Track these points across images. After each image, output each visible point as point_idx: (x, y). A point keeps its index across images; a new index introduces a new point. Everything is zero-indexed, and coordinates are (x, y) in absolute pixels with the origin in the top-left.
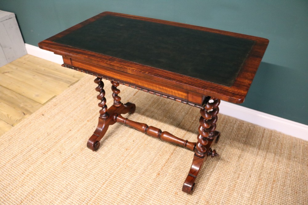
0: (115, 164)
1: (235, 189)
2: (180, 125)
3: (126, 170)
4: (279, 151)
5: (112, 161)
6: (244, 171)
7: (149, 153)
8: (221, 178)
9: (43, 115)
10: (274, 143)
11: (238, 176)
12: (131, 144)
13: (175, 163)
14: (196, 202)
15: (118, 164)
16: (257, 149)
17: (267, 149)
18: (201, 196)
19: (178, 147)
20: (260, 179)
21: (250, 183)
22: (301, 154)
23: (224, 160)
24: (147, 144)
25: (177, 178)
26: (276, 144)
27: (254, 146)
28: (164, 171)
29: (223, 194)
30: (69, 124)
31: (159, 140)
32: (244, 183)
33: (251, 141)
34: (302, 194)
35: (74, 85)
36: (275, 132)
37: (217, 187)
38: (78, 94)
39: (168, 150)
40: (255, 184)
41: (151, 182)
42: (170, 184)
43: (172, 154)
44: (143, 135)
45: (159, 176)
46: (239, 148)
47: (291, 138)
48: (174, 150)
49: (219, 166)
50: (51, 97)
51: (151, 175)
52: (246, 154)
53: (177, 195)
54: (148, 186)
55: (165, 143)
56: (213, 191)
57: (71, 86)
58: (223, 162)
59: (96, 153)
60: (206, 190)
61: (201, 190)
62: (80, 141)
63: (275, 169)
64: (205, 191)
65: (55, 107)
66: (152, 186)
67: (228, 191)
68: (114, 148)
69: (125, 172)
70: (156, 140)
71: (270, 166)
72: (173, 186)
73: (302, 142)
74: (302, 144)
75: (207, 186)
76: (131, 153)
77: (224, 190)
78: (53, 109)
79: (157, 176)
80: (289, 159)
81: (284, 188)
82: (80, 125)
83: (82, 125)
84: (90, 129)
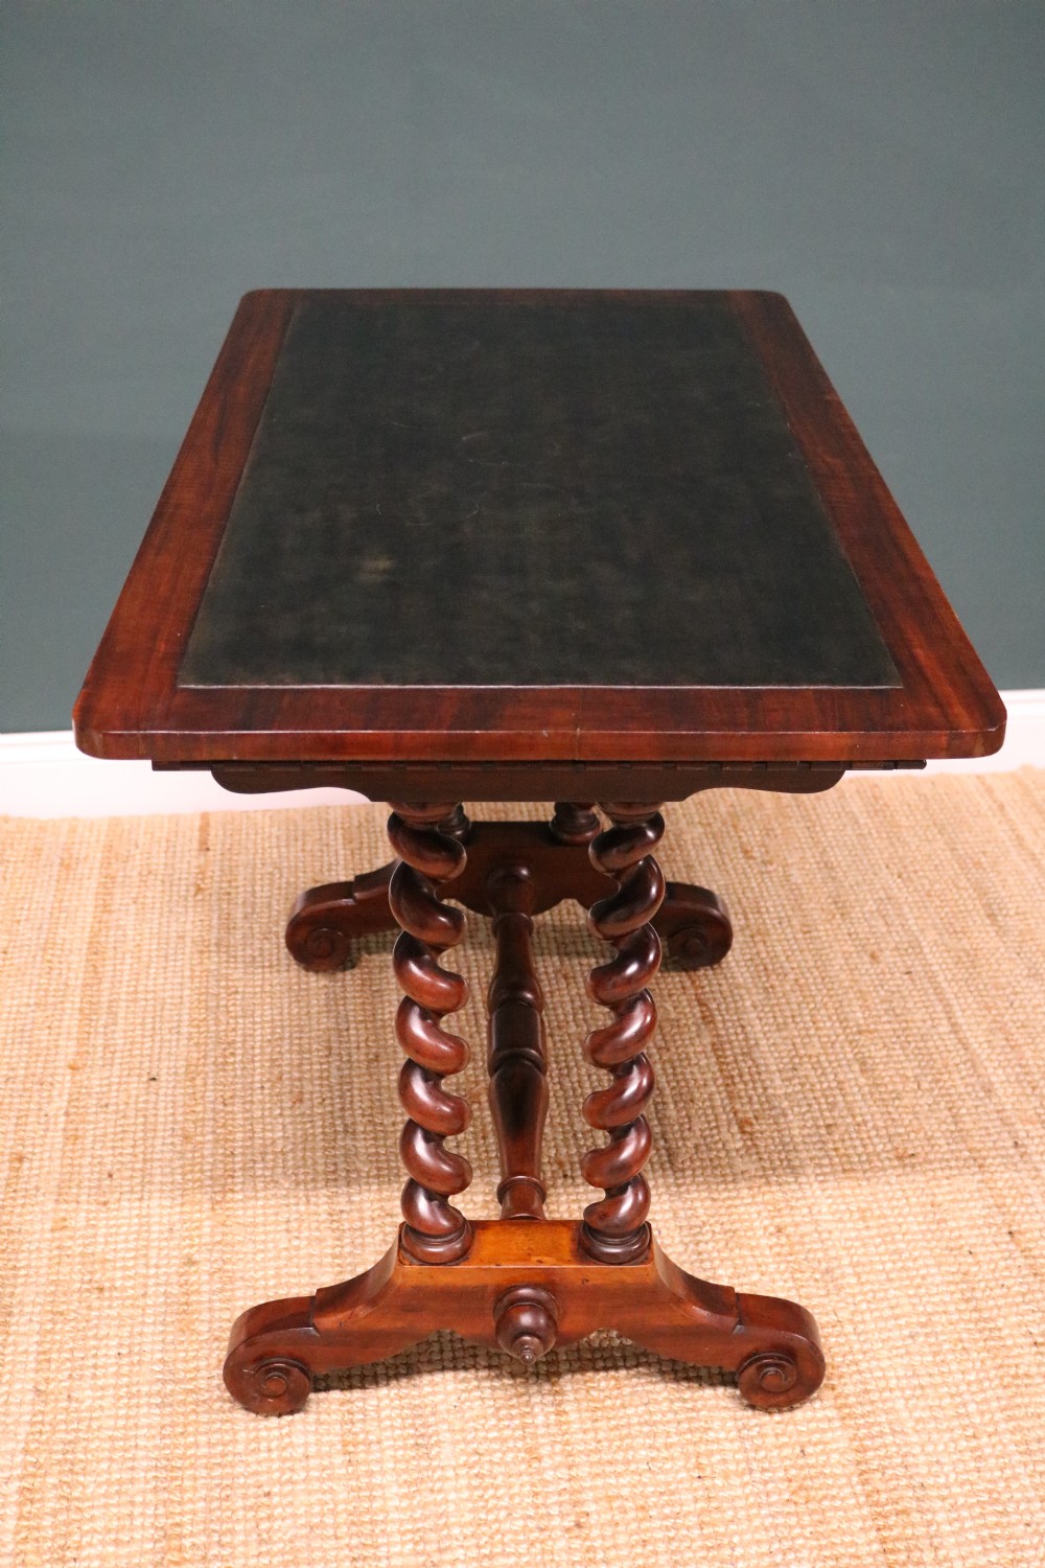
8: (1007, 1018)
13: (764, 1048)
14: (1010, 1143)
18: (1004, 1115)
28: (756, 1099)
37: (1028, 1054)
42: (837, 1137)
45: (756, 1128)
51: (714, 1143)
53: (914, 1160)
56: (1029, 1078)
60: (996, 1086)
64: (1000, 1092)
72: (856, 1135)
79: (744, 1133)
82: (51, 1109)
83: (65, 1104)
84: (146, 1102)
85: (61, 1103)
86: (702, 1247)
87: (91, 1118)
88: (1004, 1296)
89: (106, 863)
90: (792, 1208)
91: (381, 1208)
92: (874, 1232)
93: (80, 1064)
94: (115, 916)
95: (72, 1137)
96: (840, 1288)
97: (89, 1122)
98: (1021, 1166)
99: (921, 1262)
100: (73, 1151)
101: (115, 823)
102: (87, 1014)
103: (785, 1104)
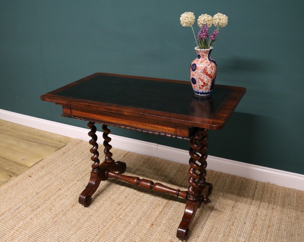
0: (107, 217)
1: (231, 235)
2: (171, 182)
3: (119, 222)
4: (273, 201)
5: (104, 215)
6: (238, 219)
7: (142, 207)
8: (215, 226)
9: (30, 176)
10: (267, 193)
11: (233, 223)
12: (123, 200)
13: (168, 214)
15: (111, 218)
16: (250, 199)
17: (261, 199)
19: (171, 200)
20: (254, 225)
21: (245, 229)
22: (295, 202)
23: (218, 210)
24: (140, 199)
25: (171, 227)
26: (269, 194)
27: (248, 197)
28: (158, 222)
29: (218, 239)
30: (58, 184)
31: (151, 195)
32: (239, 229)
33: (244, 192)
34: (297, 236)
35: (61, 150)
36: (269, 183)
37: (212, 233)
38: (66, 157)
39: (160, 204)
40: (250, 230)
41: (145, 232)
42: (164, 233)
43: (165, 206)
44: (135, 191)
45: (153, 226)
46: (232, 199)
47: (285, 189)
48: (167, 203)
49: (213, 216)
50: (38, 160)
51: (144, 226)
52: (239, 204)
54: (142, 235)
55: (157, 198)
56: (208, 238)
57: (58, 151)
58: (216, 212)
59: (87, 209)
60: (200, 236)
61: (196, 237)
62: (71, 199)
63: (269, 216)
64: (199, 238)
65: (42, 169)
66: (146, 235)
67: (224, 236)
68: (105, 204)
69: (119, 224)
70: (148, 195)
71: (265, 213)
72: (167, 234)
73: (296, 191)
74: (296, 193)
75: (202, 234)
76: (123, 207)
77: (219, 236)
78: (41, 172)
79: (150, 226)
80: (283, 206)
81: (280, 232)
83: (72, 185)
93: (79, 180)
95: (68, 189)
97: (72, 188)
100: (66, 191)
103: (162, 225)
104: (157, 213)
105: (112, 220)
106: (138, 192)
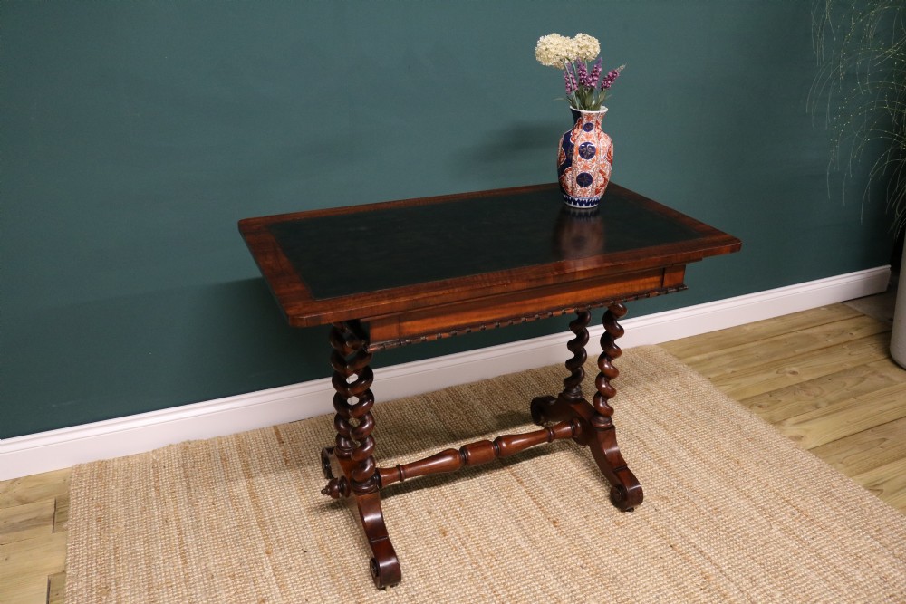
0: (468, 570)
3: (502, 561)
5: (454, 572)
7: (487, 508)
12: (434, 522)
13: (546, 490)
24: (459, 499)
28: (553, 511)
31: (465, 478)
32: (658, 444)
35: (72, 518)
39: (505, 482)
40: (670, 435)
41: (565, 541)
42: (591, 521)
43: (520, 481)
44: (427, 492)
45: (559, 524)
48: (513, 474)
51: (546, 534)
66: (577, 544)
68: (417, 551)
69: (505, 564)
76: (460, 533)
79: (556, 527)
82: (267, 574)
83: (271, 571)
84: (307, 563)
85: (269, 572)
86: (563, 578)
87: (286, 575)
88: (682, 572)
89: (241, 456)
90: (589, 555)
91: (429, 590)
92: (623, 557)
93: (270, 551)
94: (255, 479)
95: (281, 586)
96: (622, 584)
97: (286, 577)
98: (662, 518)
99: (646, 566)
100: (286, 592)
101: (237, 436)
102: (262, 525)
103: (565, 511)
104: (527, 499)
105: (484, 567)
106: (435, 490)
